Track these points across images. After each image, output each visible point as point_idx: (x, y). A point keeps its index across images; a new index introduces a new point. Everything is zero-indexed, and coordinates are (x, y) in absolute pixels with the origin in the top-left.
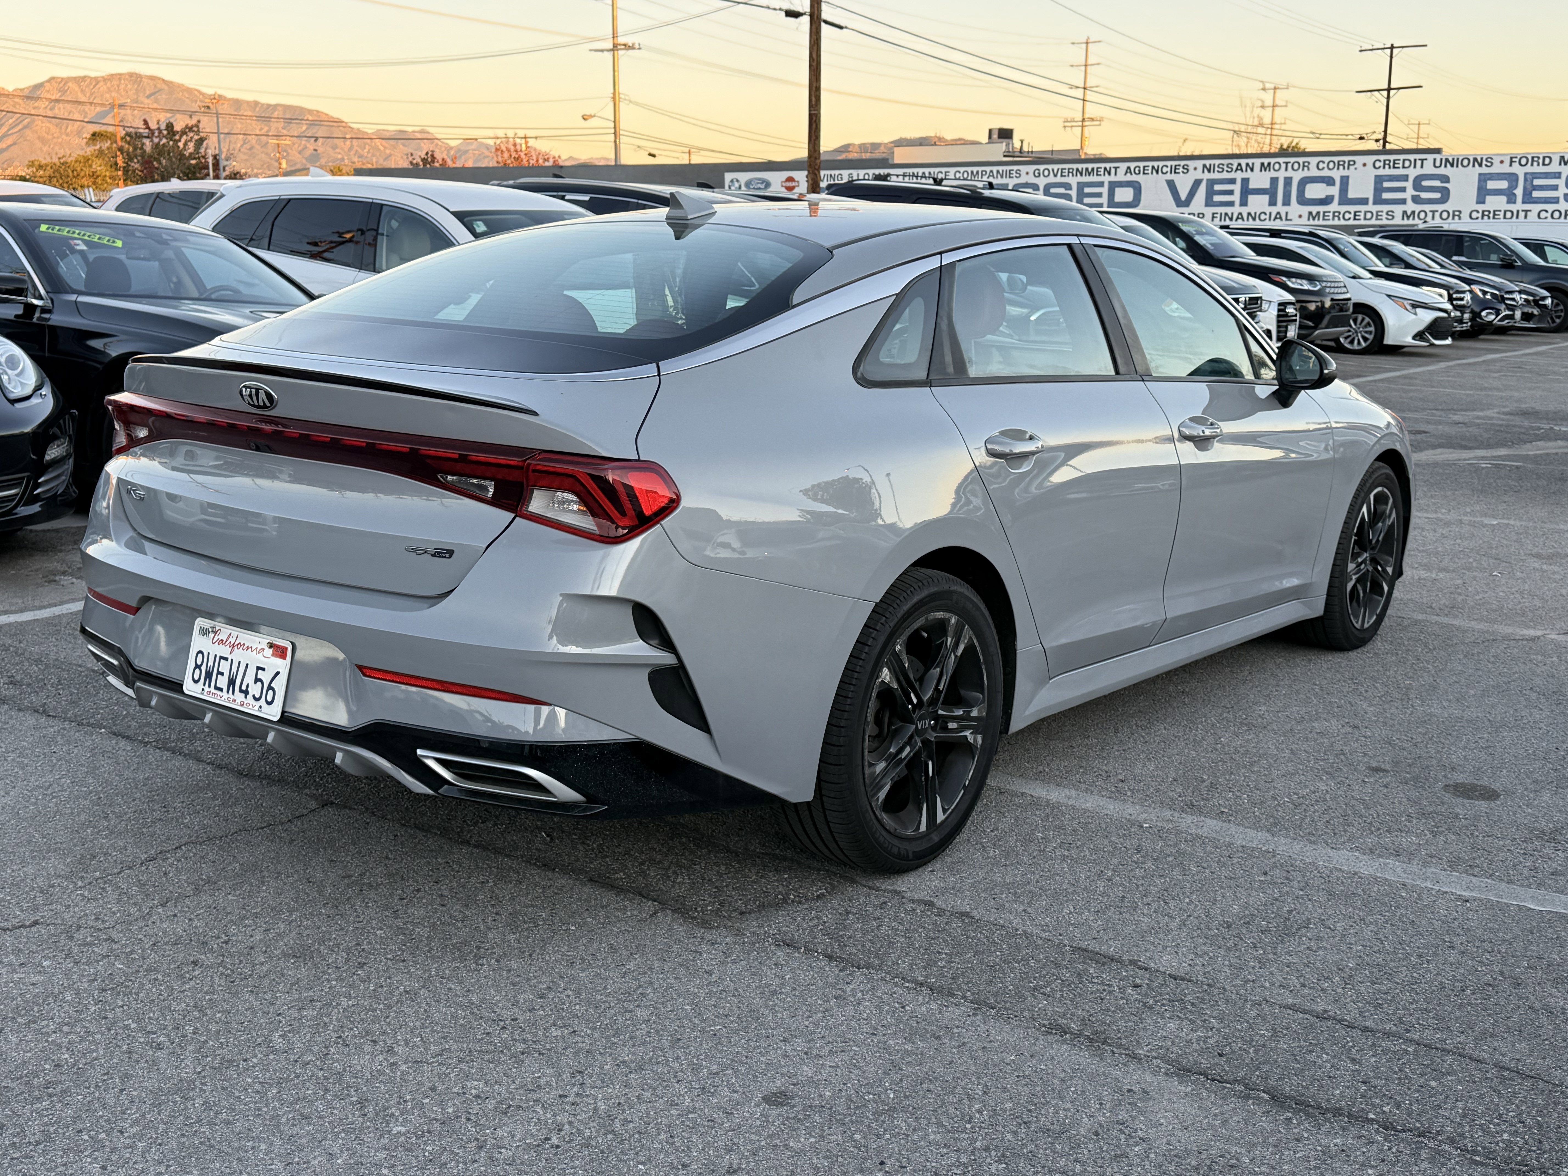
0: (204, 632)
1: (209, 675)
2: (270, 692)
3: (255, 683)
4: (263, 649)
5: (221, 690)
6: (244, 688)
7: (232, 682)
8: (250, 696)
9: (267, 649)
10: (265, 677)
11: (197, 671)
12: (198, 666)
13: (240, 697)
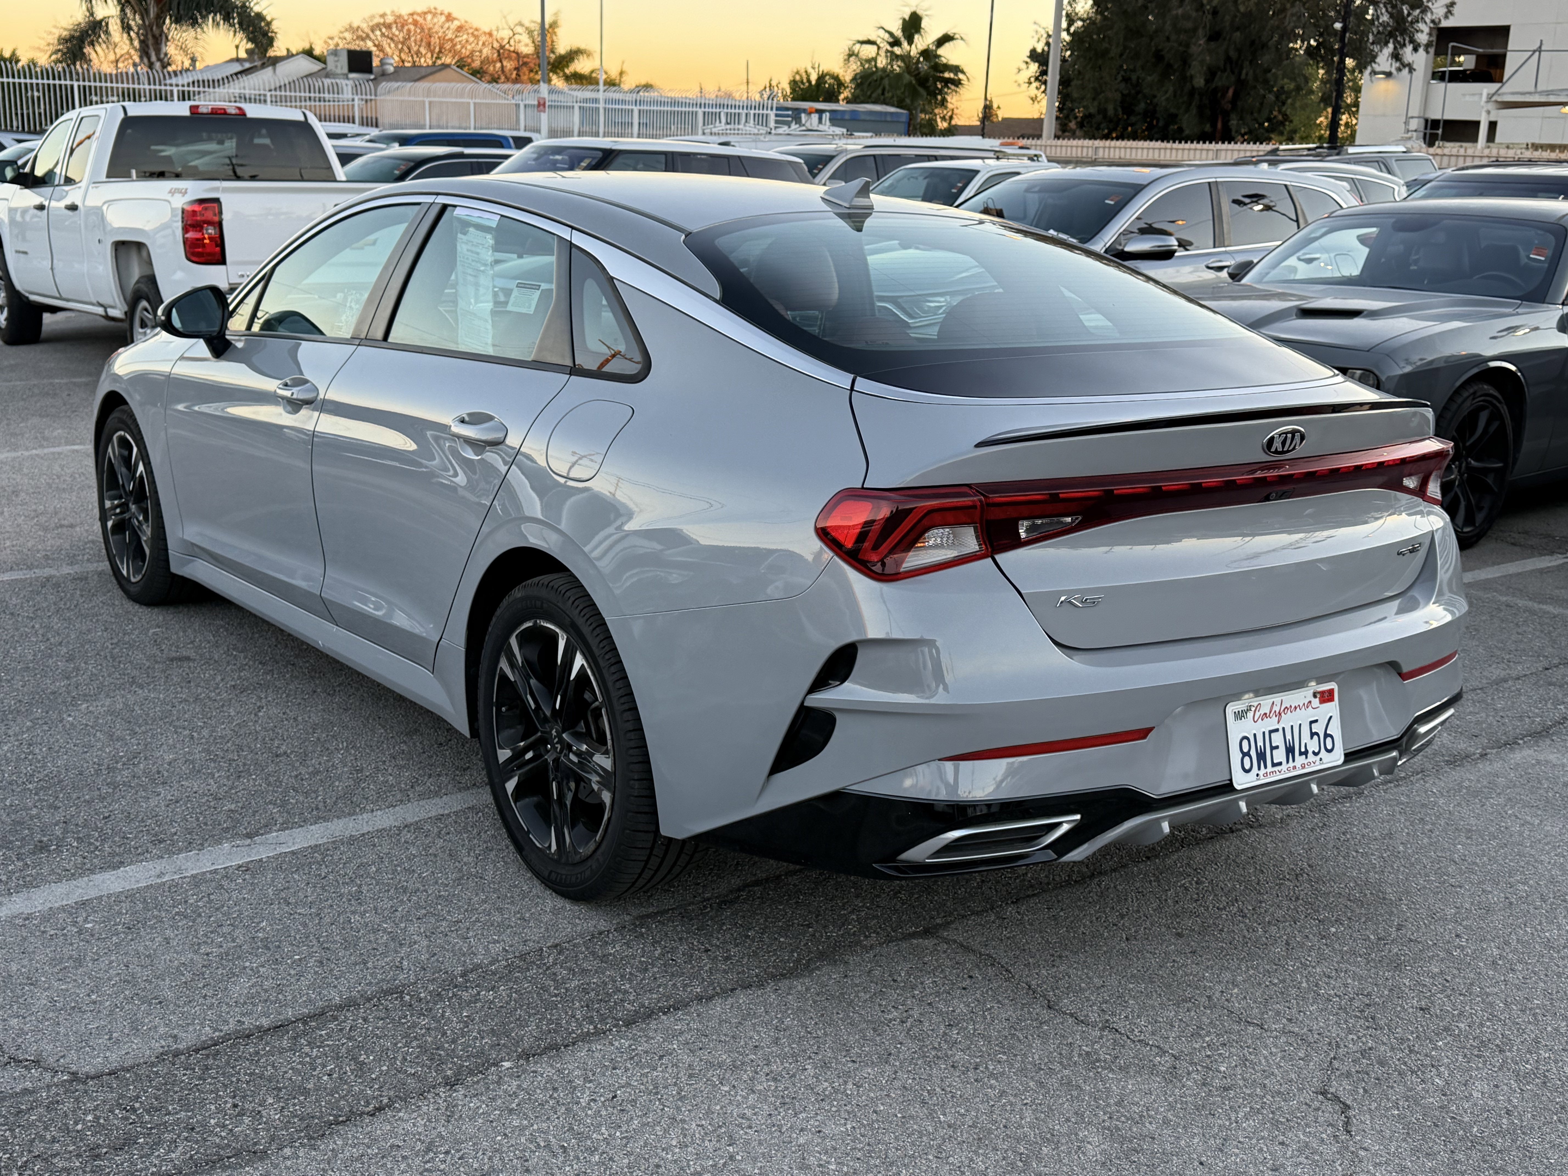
0: (1239, 715)
1: (1261, 756)
2: (1329, 740)
3: (1312, 738)
4: (1310, 702)
5: (1280, 764)
6: (1303, 750)
7: (1290, 750)
8: (1310, 754)
9: (1313, 700)
10: (1319, 728)
11: (1247, 759)
12: (1245, 754)
13: (1300, 760)
